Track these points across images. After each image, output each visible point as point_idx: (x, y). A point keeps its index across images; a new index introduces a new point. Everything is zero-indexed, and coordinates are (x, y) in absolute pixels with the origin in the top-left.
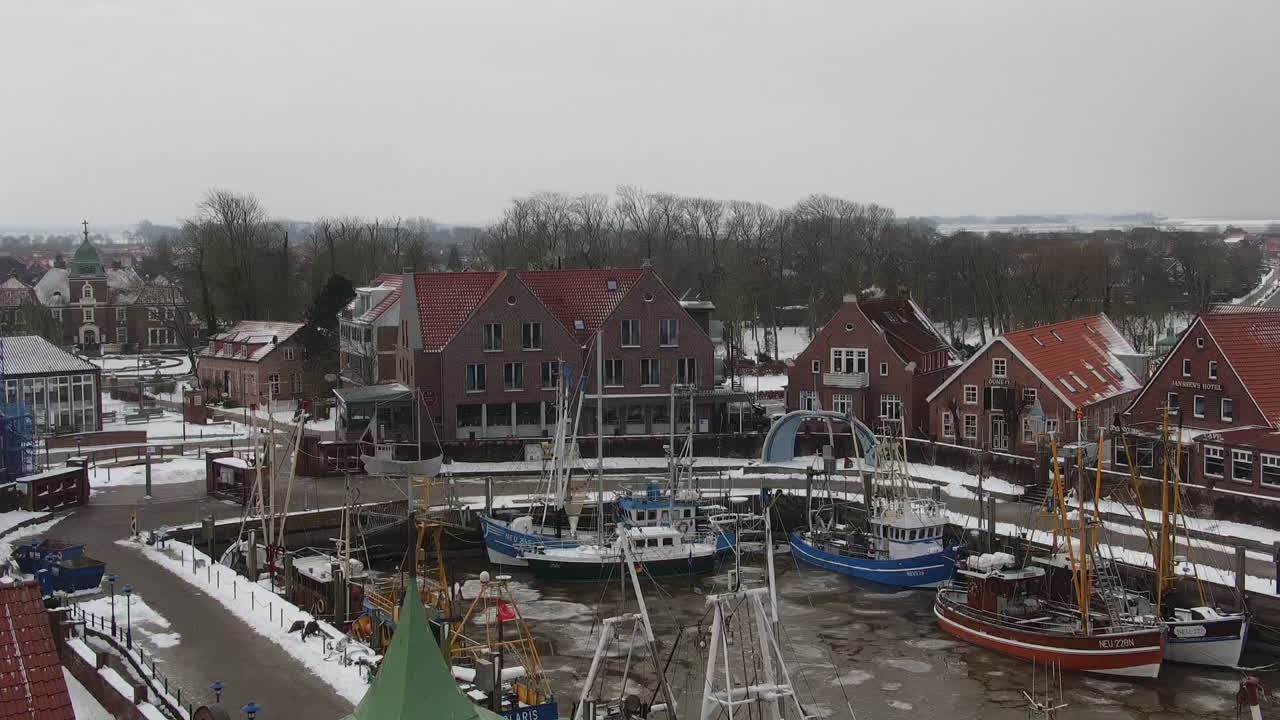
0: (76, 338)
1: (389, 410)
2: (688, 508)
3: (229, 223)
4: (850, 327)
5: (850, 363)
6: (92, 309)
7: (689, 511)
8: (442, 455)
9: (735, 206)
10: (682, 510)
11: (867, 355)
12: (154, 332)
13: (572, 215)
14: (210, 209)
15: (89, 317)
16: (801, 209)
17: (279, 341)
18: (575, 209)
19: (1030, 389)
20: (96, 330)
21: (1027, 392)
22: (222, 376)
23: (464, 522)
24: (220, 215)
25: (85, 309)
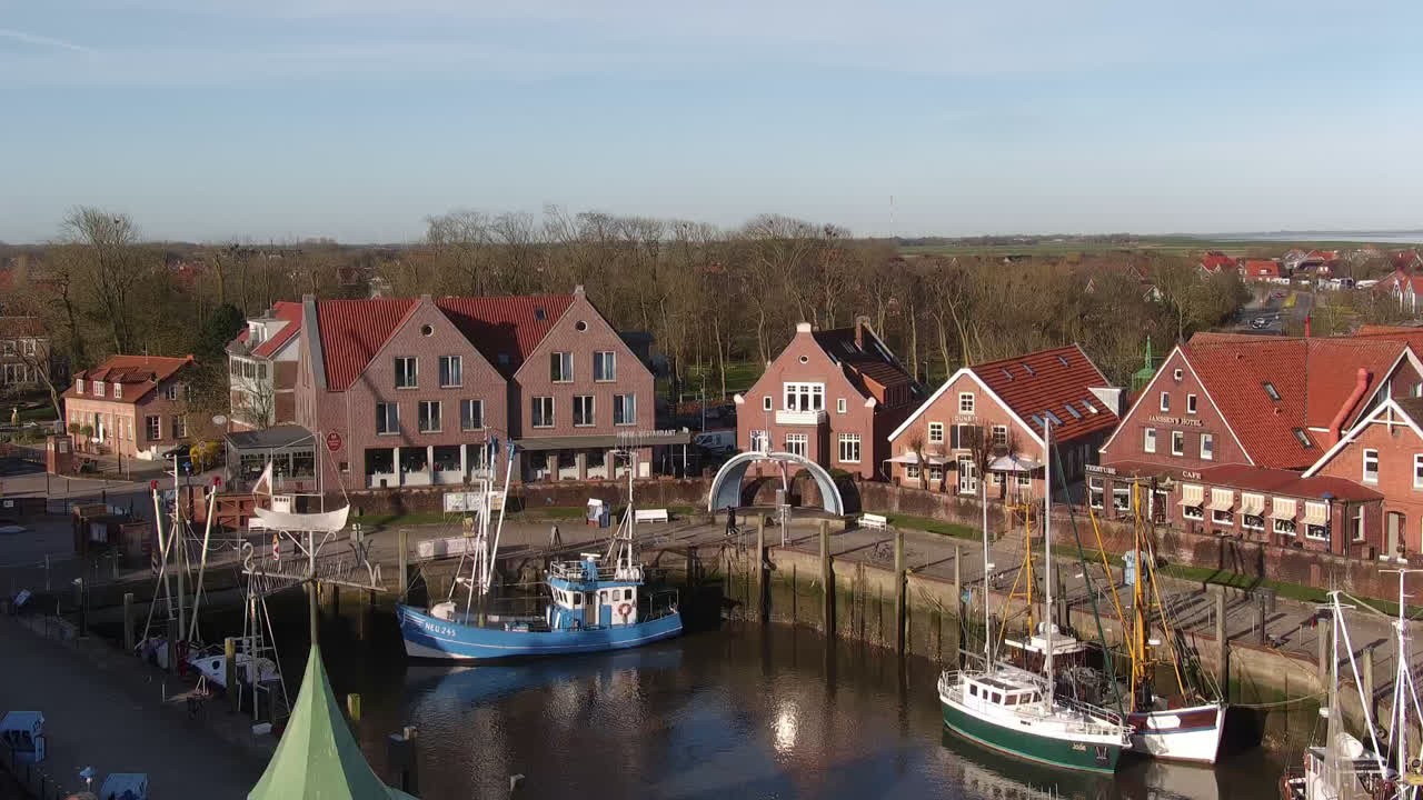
1: (288, 455)
2: (629, 588)
4: (805, 359)
5: (805, 399)
7: (630, 591)
8: (348, 506)
9: (675, 225)
10: (622, 590)
11: (823, 389)
12: (11, 369)
13: (494, 235)
14: (76, 228)
16: (750, 229)
17: (159, 379)
18: (496, 228)
19: (1000, 427)
21: (996, 430)
22: (91, 422)
23: (373, 582)
24: (87, 235)
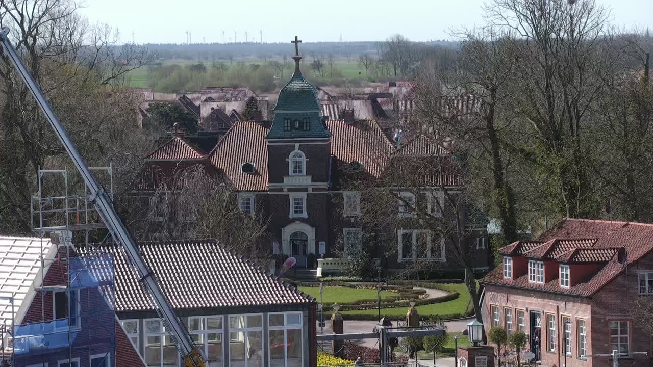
0: (275, 245)
3: (542, 38)
6: (304, 195)
12: (407, 237)
15: (298, 210)
17: (630, 259)
20: (309, 231)
24: (525, 24)
25: (292, 195)
